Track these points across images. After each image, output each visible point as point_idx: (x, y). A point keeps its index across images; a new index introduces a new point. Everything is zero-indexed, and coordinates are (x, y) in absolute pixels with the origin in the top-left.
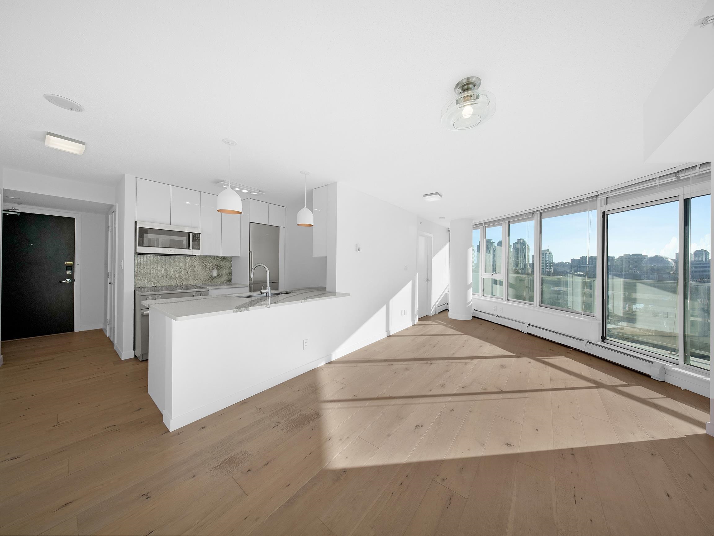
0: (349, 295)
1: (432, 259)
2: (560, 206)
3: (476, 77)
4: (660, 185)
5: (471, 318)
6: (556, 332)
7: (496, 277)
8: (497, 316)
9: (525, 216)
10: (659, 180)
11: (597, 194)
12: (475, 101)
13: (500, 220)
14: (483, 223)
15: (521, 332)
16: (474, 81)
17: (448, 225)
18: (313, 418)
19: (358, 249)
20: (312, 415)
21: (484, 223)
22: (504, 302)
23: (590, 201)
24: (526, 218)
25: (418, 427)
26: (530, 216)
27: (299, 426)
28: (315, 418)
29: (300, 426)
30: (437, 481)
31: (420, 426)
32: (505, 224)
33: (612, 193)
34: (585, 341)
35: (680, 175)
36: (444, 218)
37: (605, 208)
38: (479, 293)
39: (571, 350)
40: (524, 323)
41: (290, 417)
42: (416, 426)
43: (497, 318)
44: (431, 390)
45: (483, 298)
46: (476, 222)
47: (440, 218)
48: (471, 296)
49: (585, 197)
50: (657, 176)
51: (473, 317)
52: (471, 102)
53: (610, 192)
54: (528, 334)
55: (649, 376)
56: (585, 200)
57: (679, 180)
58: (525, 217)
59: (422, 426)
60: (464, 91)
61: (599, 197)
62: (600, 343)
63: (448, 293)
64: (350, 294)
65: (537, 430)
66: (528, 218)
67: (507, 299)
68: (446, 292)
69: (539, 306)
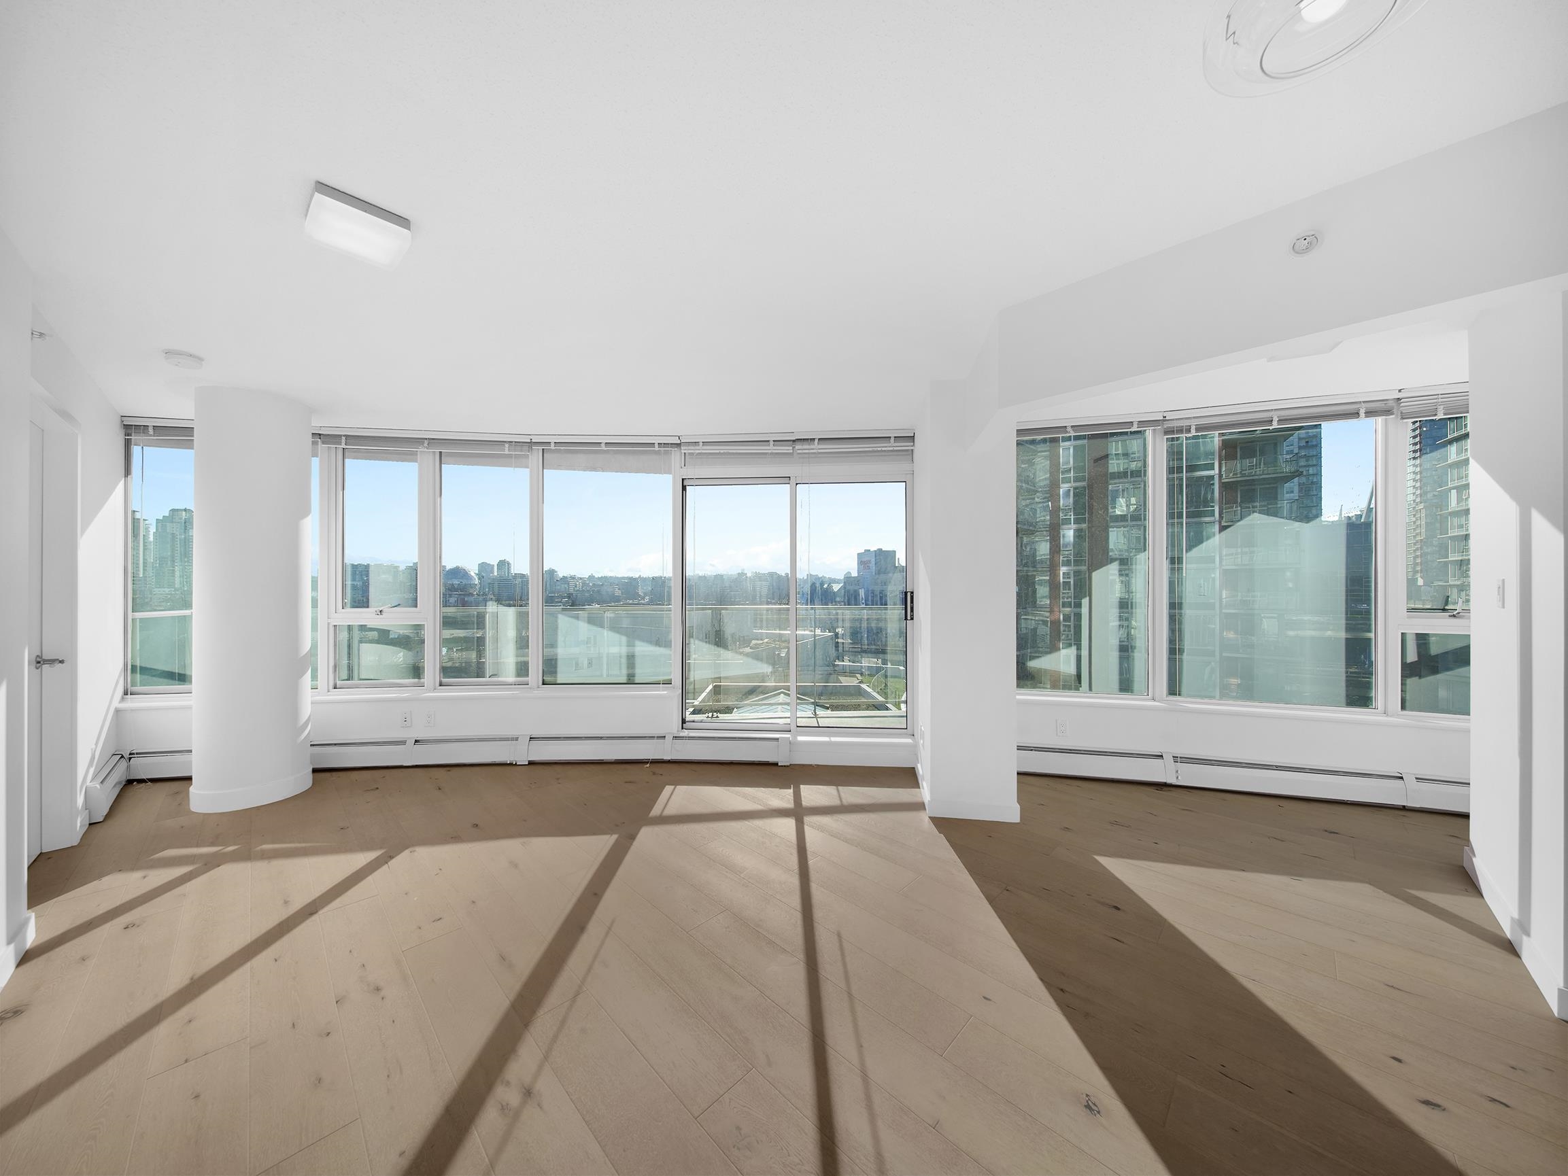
2: (603, 447)
4: (772, 454)
6: (601, 738)
8: (416, 741)
9: (507, 449)
11: (679, 442)
15: (511, 764)
21: (347, 436)
22: (430, 692)
26: (521, 451)
33: (705, 447)
34: (669, 738)
35: (797, 447)
38: (317, 680)
39: (648, 765)
40: (517, 739)
43: (418, 747)
45: (341, 695)
49: (656, 441)
50: (771, 438)
54: (531, 763)
55: (776, 764)
57: (793, 453)
58: (505, 452)
61: (682, 447)
62: (685, 733)
63: (125, 705)
66: (512, 455)
67: (438, 684)
68: (116, 704)
69: (543, 684)
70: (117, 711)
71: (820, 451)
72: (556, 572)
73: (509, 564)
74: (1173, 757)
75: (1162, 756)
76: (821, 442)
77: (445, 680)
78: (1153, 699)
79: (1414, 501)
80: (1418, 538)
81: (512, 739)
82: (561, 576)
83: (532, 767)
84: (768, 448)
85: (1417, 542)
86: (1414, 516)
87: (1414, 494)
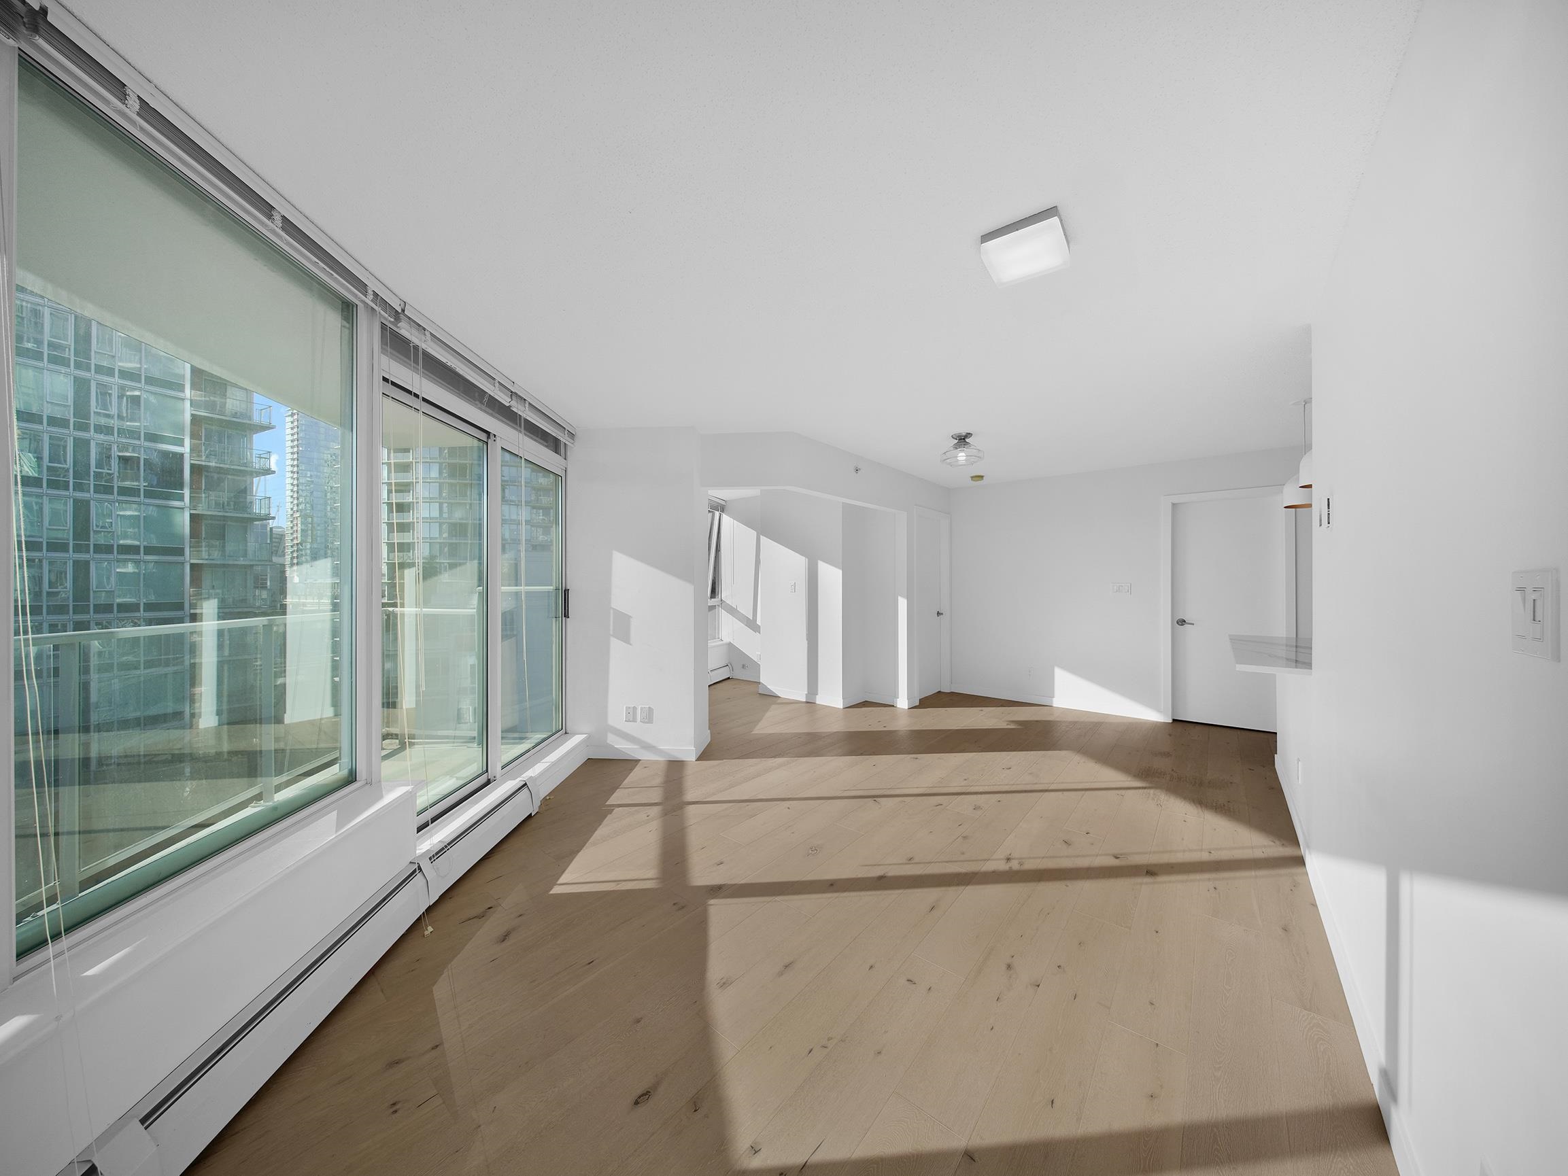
79: (292, 509)
80: (295, 542)
85: (294, 545)
86: (292, 522)
87: (292, 502)
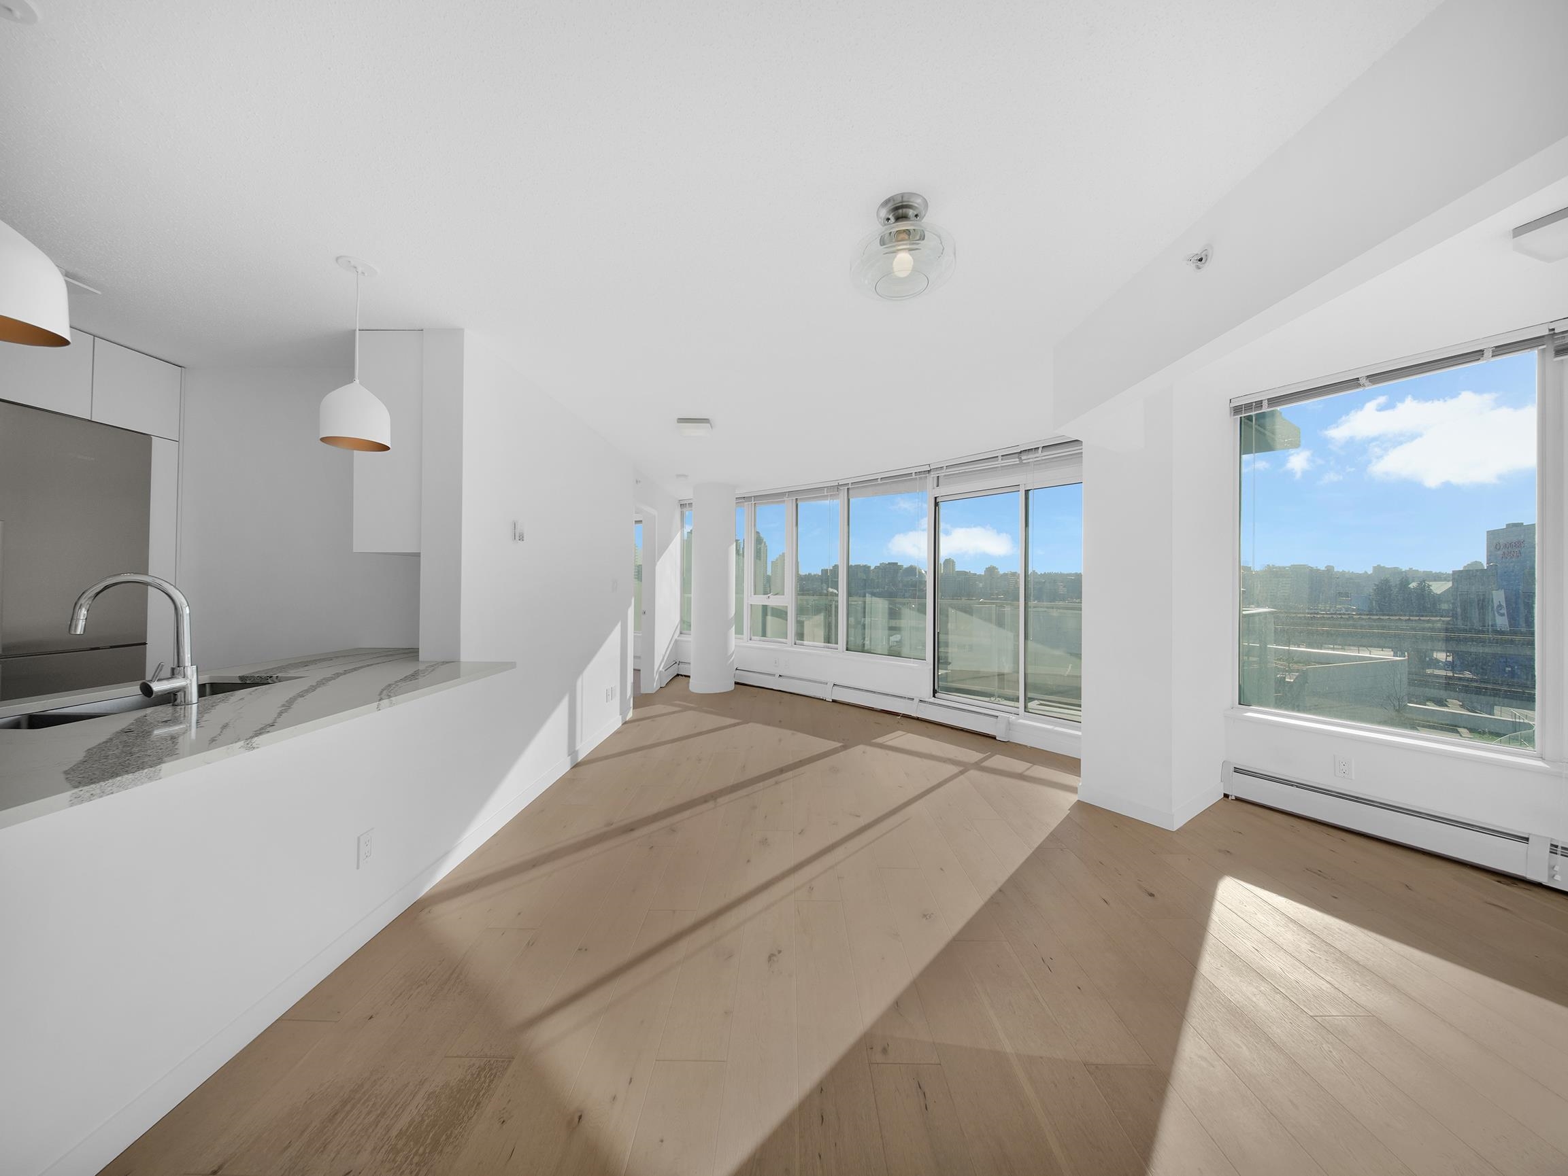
0: (512, 665)
1: (657, 568)
2: (879, 482)
3: (923, 198)
4: (1002, 467)
5: (732, 687)
6: (874, 692)
7: (773, 601)
8: (780, 675)
9: (825, 492)
10: (1002, 459)
11: (930, 469)
12: (918, 244)
13: (783, 494)
14: (751, 497)
15: (822, 700)
16: (918, 204)
17: (687, 494)
18: (485, 1082)
19: (517, 535)
20: (473, 1075)
21: (754, 496)
22: (789, 647)
23: (921, 478)
24: (828, 495)
25: (775, 959)
26: (834, 492)
27: (444, 1137)
28: (491, 1081)
29: (448, 1138)
30: (878, 1062)
31: (776, 953)
32: (789, 505)
34: (916, 700)
35: (1024, 457)
36: (685, 476)
37: (938, 492)
38: (742, 634)
40: (827, 683)
41: (388, 1129)
42: (770, 957)
43: (781, 679)
44: (748, 861)
45: (751, 644)
46: (741, 492)
47: (678, 476)
48: (733, 641)
49: (913, 471)
50: (999, 454)
51: (736, 683)
52: (910, 244)
53: (945, 468)
54: (834, 701)
55: (994, 738)
56: (914, 476)
57: (1021, 463)
58: (826, 494)
59: (780, 952)
60: (898, 219)
61: (932, 473)
62: (932, 700)
63: (679, 638)
64: (515, 663)
65: (942, 869)
66: (831, 495)
67: (793, 643)
68: (676, 637)
69: (847, 650)
70: (676, 641)
71: (1044, 458)
72: (997, 569)
73: (953, 562)
74: (1552, 845)
75: (1527, 839)
76: (1045, 449)
77: (797, 642)
78: (1542, 758)
81: (824, 683)
82: (1001, 572)
83: (833, 703)
84: (997, 463)
